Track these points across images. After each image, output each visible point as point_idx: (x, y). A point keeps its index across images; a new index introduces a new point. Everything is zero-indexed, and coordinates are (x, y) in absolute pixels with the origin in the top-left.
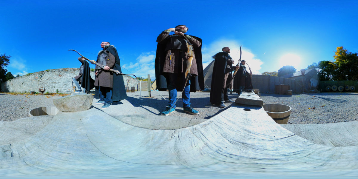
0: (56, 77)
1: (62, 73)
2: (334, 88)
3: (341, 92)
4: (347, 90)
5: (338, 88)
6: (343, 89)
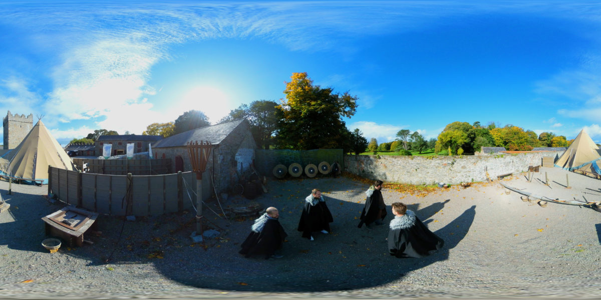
2: (295, 169)
3: (314, 178)
4: (326, 173)
5: (304, 168)
6: (316, 172)
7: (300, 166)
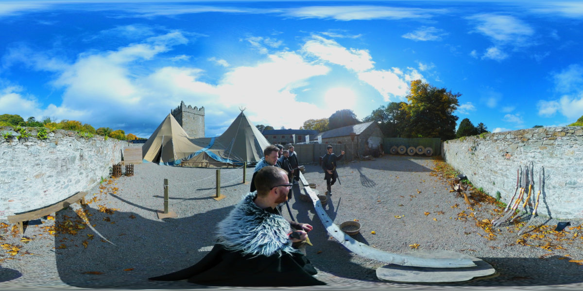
0: (499, 158)
1: (513, 145)
2: (402, 149)
3: (412, 155)
4: (421, 153)
5: (407, 149)
6: (415, 152)
7: (404, 147)
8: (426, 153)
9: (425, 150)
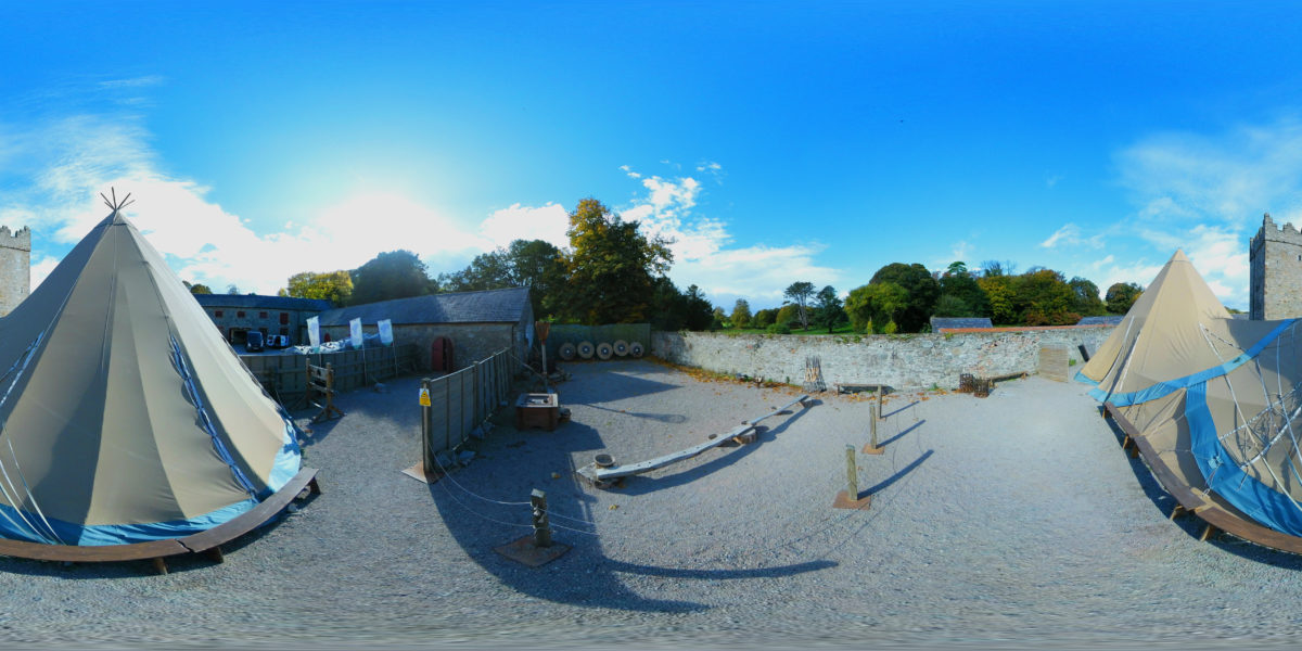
2: (585, 349)
3: (607, 360)
4: (623, 354)
5: (596, 348)
6: (611, 353)
7: (590, 345)
8: (632, 352)
9: (630, 348)
